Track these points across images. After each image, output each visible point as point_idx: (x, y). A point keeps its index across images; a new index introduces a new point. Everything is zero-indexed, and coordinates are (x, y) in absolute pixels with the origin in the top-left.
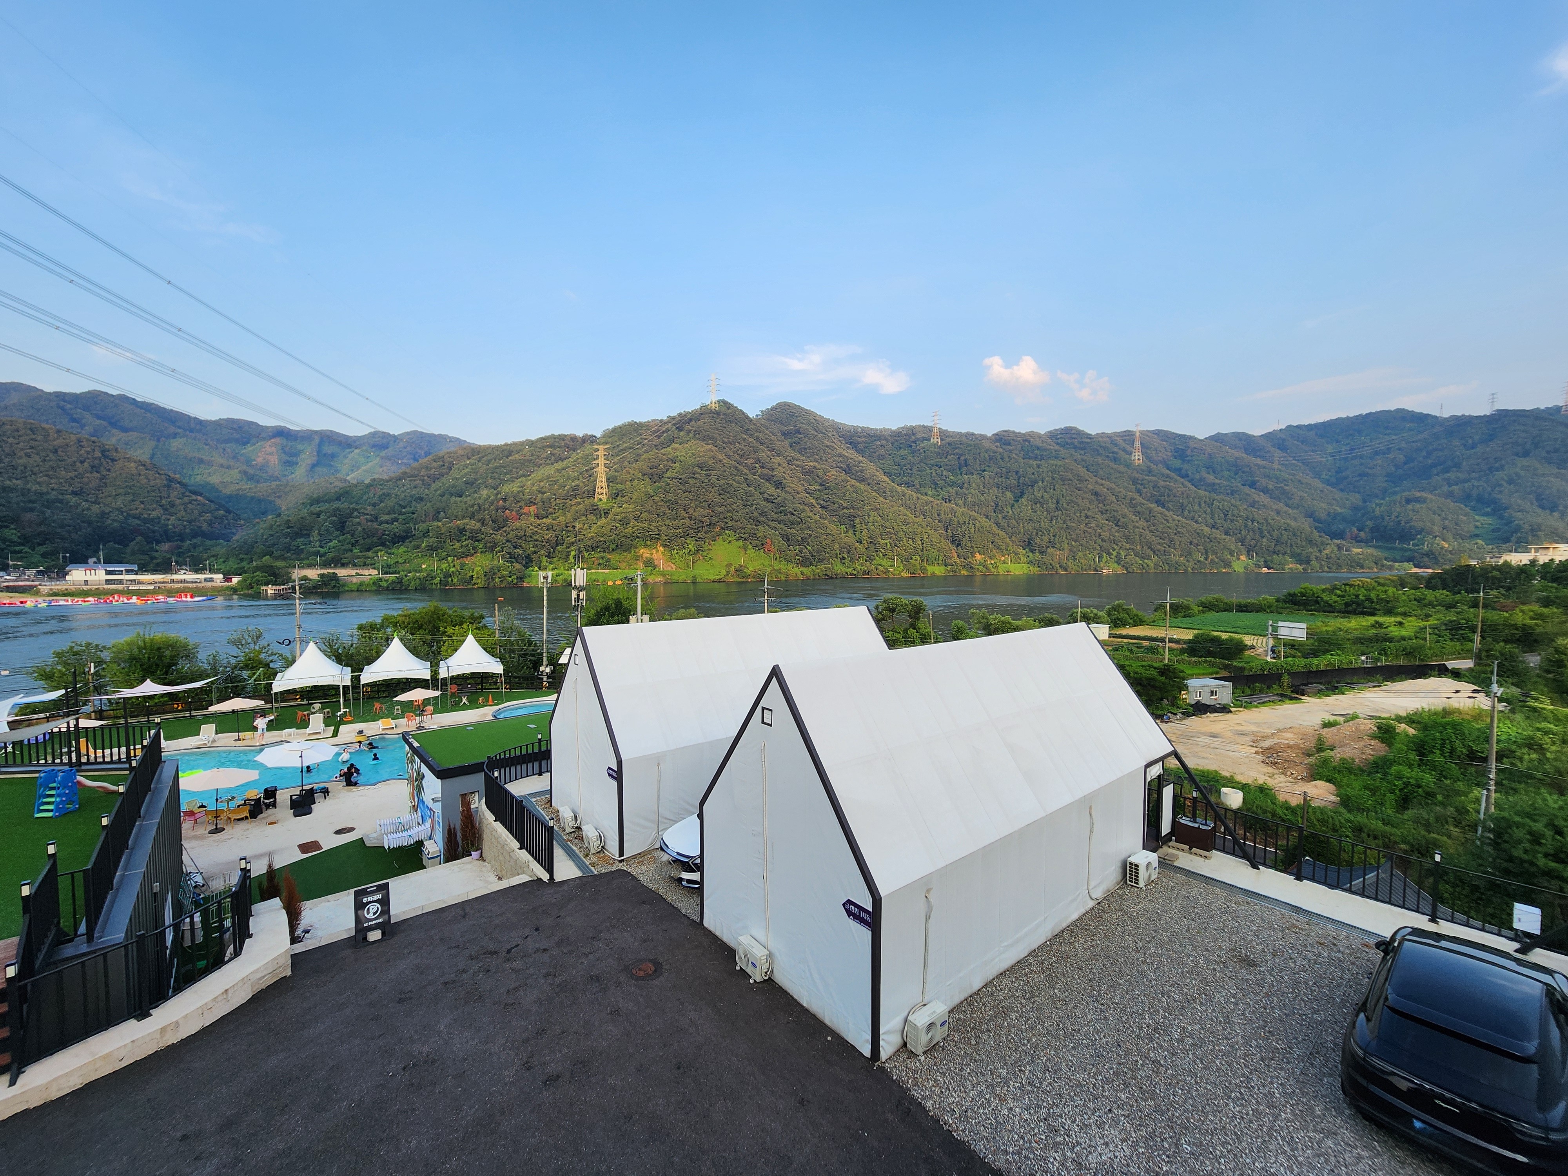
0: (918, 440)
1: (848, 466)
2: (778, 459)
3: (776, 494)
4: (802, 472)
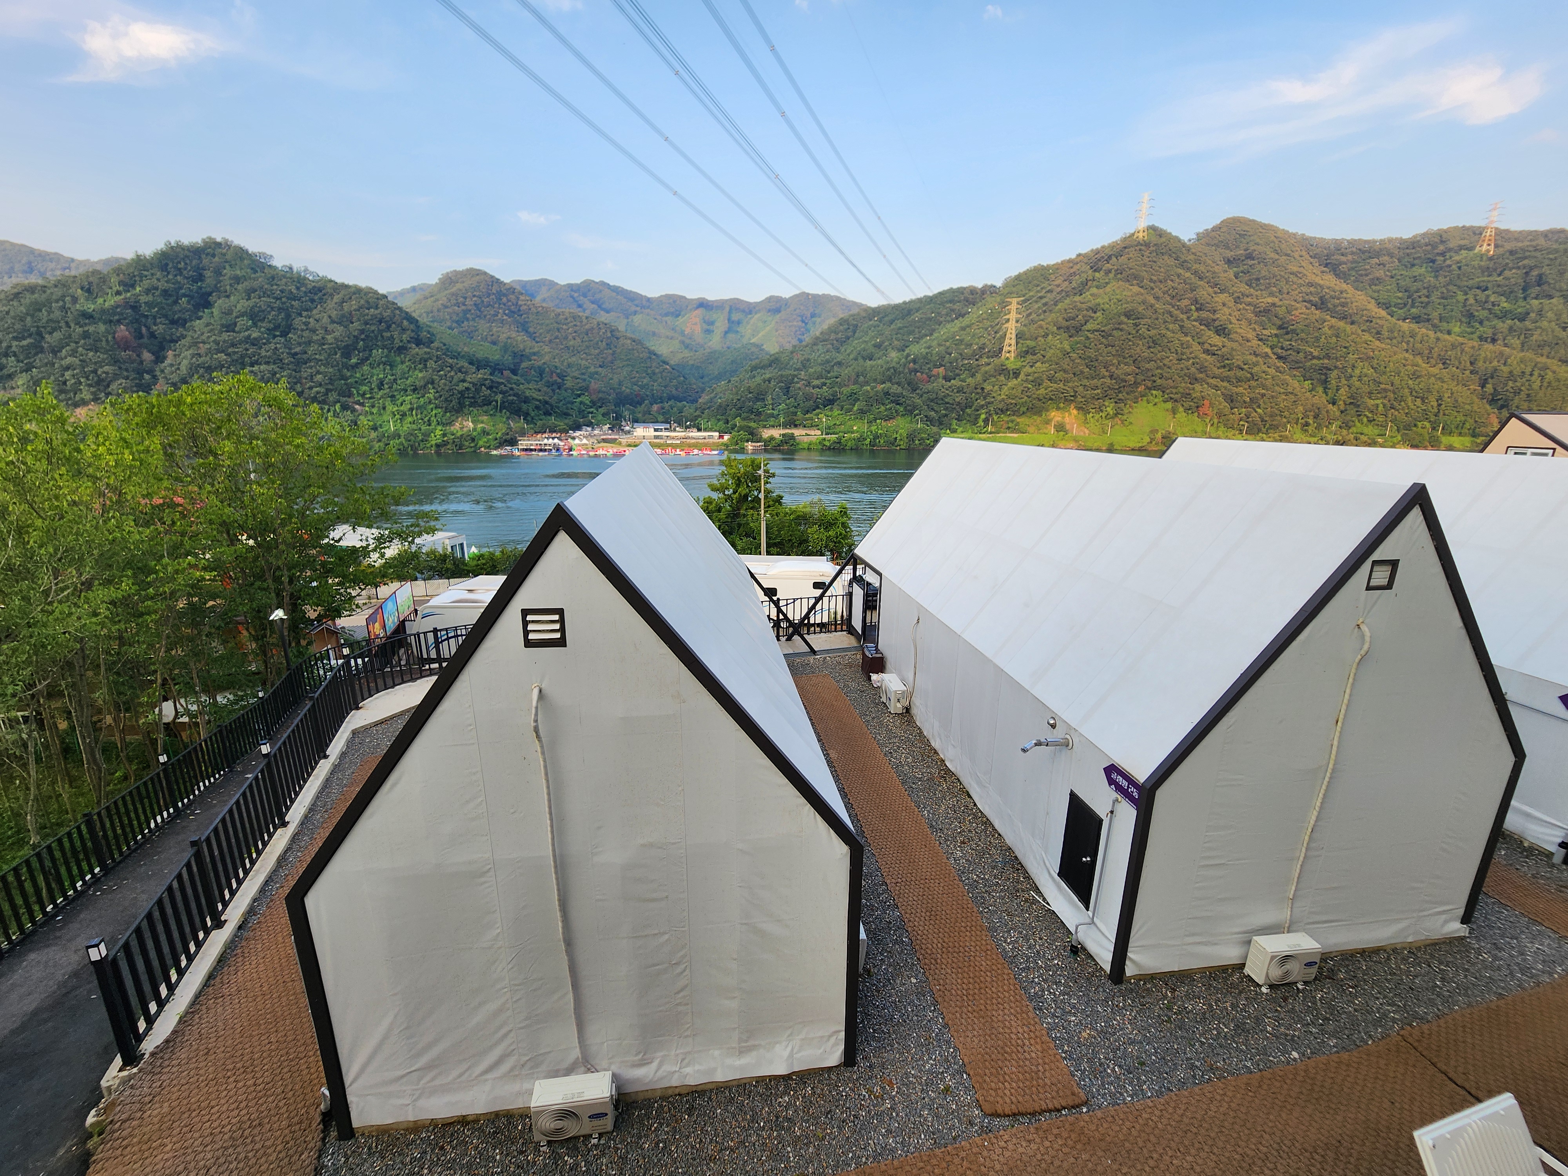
0: (1450, 250)
1: (1321, 298)
2: (1223, 297)
3: (1220, 344)
4: (1254, 312)
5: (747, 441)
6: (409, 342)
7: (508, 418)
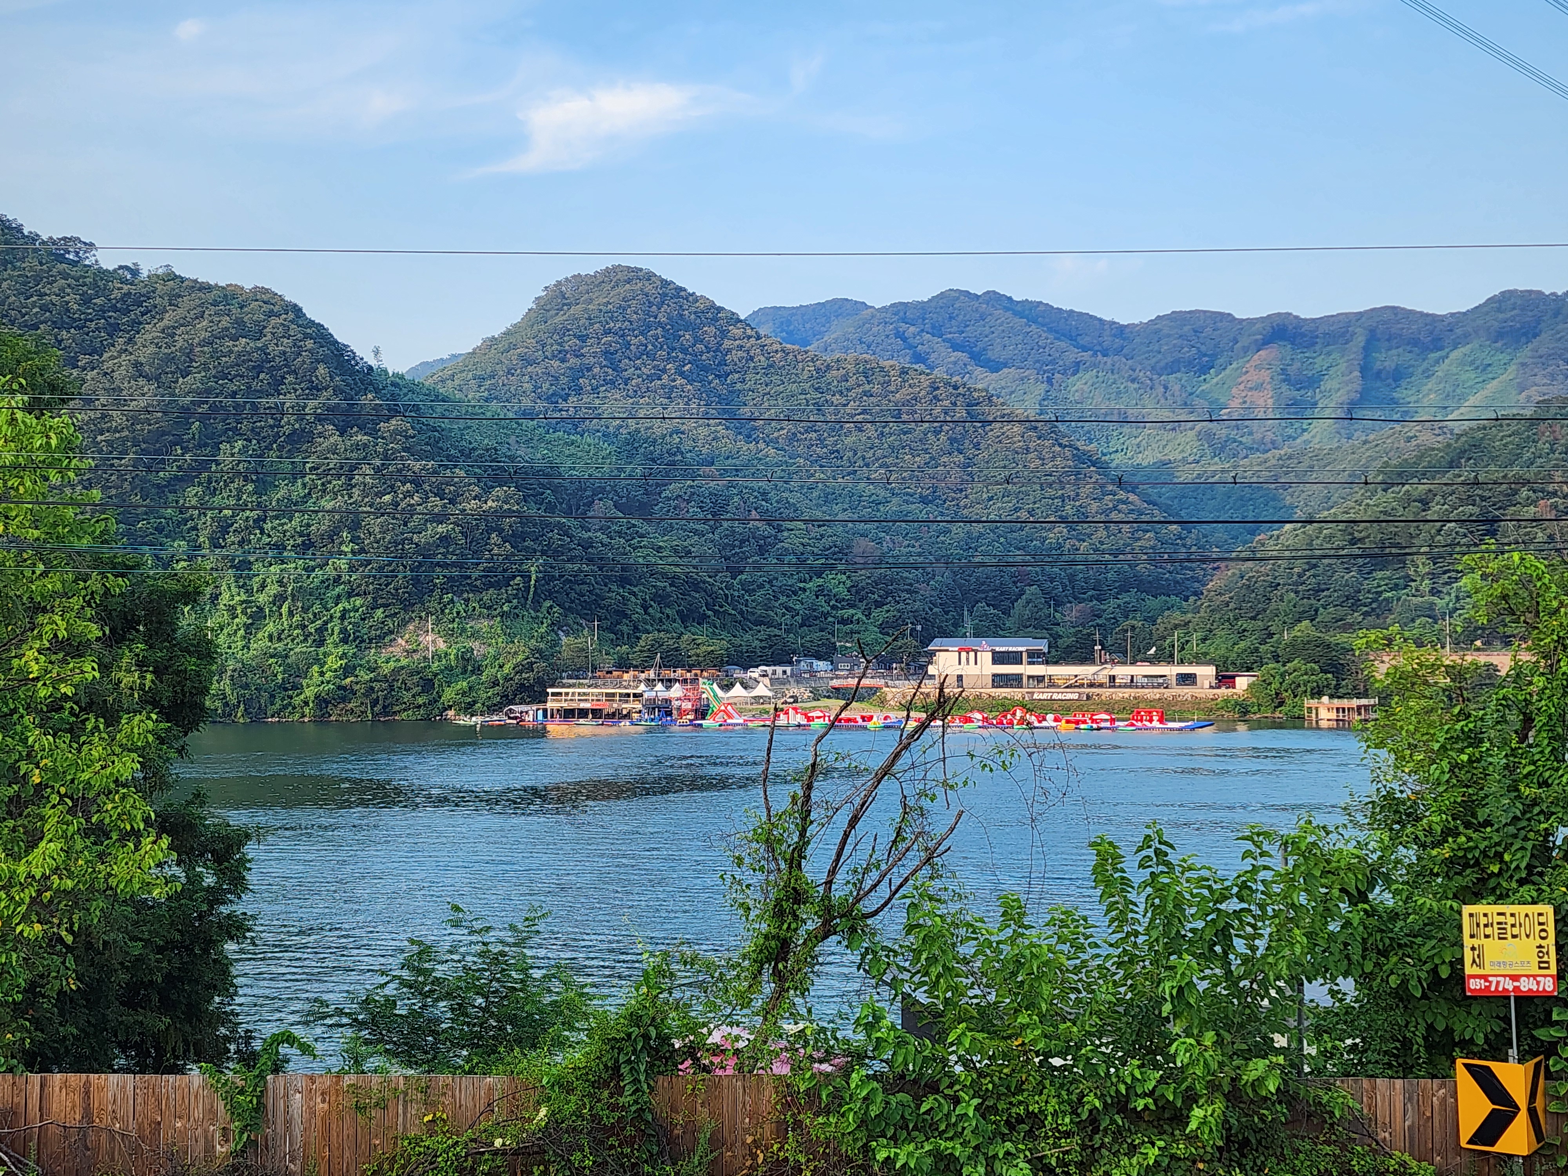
5: (1317, 693)
6: (319, 418)
7: (556, 626)
